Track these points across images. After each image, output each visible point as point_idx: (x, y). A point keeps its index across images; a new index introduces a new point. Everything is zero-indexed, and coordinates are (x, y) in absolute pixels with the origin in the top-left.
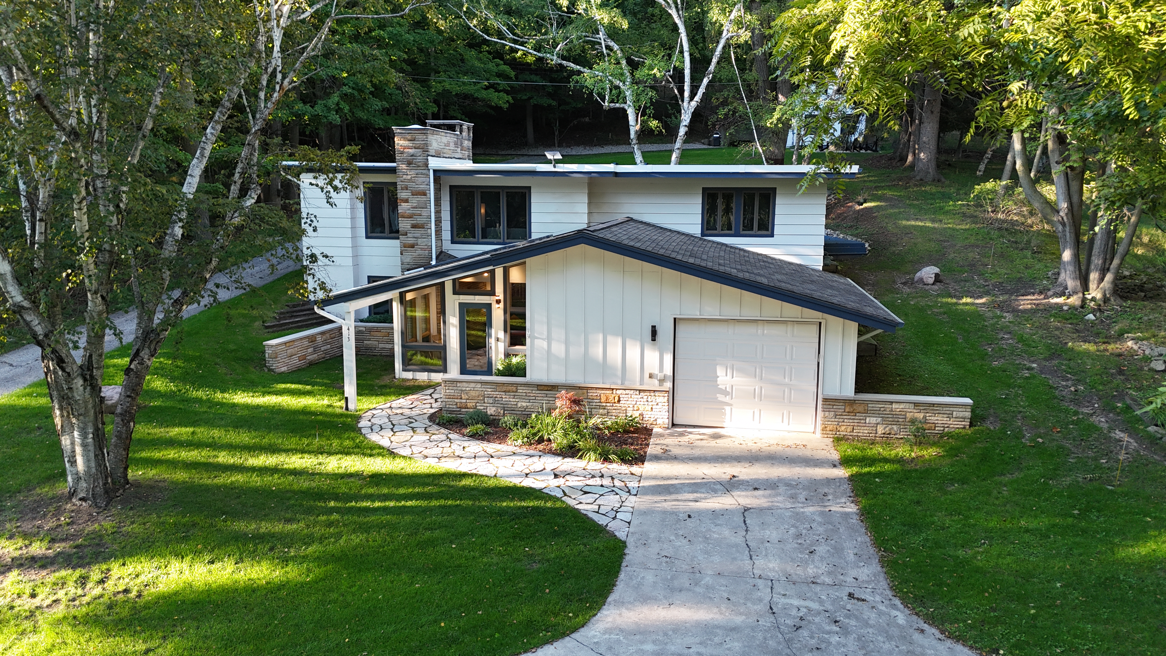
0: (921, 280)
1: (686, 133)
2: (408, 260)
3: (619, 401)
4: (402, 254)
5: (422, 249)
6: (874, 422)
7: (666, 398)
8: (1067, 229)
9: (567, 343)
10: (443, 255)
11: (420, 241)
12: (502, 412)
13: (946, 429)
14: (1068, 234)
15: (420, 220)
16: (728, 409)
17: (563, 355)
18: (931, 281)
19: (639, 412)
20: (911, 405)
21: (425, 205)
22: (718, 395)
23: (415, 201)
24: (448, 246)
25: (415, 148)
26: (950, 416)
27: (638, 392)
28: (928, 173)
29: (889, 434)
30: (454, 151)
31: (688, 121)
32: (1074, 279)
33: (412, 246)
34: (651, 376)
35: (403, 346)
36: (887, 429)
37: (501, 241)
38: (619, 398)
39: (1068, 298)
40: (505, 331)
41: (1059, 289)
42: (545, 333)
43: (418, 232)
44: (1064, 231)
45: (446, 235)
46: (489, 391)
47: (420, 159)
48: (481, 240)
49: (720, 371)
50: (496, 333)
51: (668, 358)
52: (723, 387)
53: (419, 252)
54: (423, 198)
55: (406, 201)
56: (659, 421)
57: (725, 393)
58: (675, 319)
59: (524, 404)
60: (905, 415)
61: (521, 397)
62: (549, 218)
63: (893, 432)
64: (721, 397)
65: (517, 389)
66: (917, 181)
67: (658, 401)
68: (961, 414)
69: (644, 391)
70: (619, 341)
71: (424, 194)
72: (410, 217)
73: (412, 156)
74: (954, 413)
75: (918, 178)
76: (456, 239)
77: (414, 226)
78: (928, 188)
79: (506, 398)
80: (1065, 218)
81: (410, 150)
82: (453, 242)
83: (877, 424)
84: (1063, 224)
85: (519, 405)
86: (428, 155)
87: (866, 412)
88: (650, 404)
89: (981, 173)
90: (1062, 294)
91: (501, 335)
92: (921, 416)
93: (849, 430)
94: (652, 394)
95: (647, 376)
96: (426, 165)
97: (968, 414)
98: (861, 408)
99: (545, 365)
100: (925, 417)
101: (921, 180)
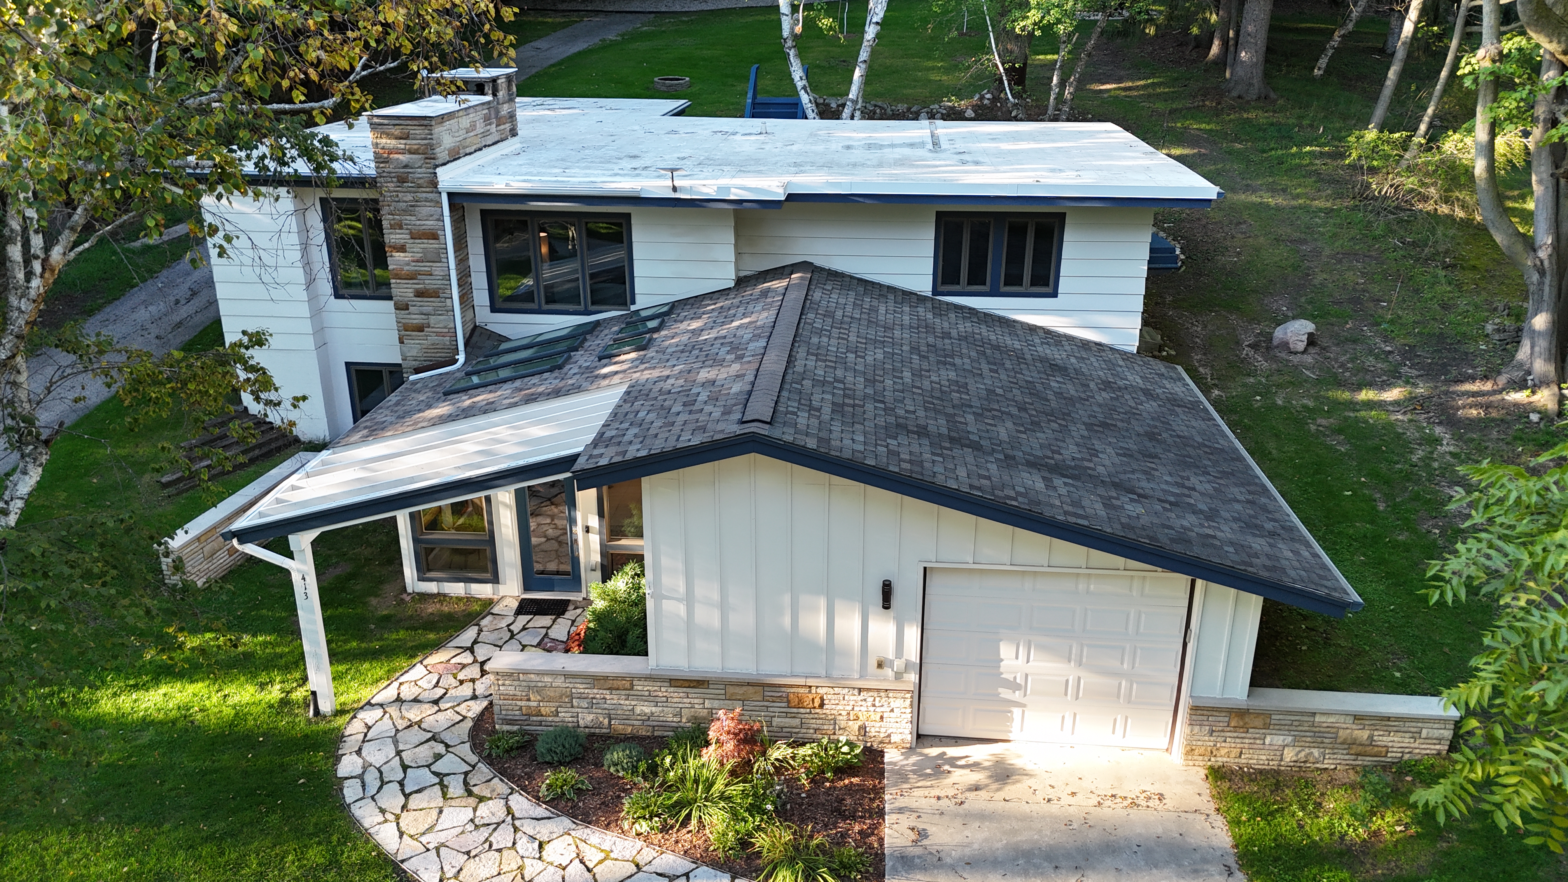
0: (1285, 345)
1: (878, 36)
2: (414, 353)
3: (822, 705)
4: (401, 342)
5: (438, 334)
6: (1280, 743)
7: (908, 702)
8: (1547, 280)
9: (724, 607)
10: (477, 333)
11: (433, 320)
12: (606, 721)
13: (1407, 757)
14: (1547, 289)
15: (429, 283)
16: (1017, 712)
17: (716, 623)
18: (1301, 346)
19: (859, 723)
20: (1348, 718)
21: (439, 257)
22: (1000, 690)
23: (418, 248)
24: (484, 316)
25: (410, 152)
26: (1416, 735)
27: (856, 692)
28: (1251, 85)
29: (1305, 762)
30: (486, 134)
31: (881, 15)
32: (1548, 360)
33: (420, 329)
34: (880, 665)
35: (416, 540)
36: (1302, 754)
37: (581, 308)
38: (822, 699)
39: (1533, 393)
40: (601, 514)
41: (1517, 374)
42: (682, 589)
43: (428, 305)
44: (1541, 283)
45: (481, 297)
46: (581, 688)
47: (421, 173)
48: (546, 307)
49: (1006, 651)
50: (585, 518)
51: (912, 634)
52: (1010, 677)
53: (434, 339)
54: (432, 245)
55: (402, 249)
56: (894, 738)
57: (1014, 686)
58: (925, 568)
59: (647, 710)
60: (1337, 733)
61: (639, 697)
62: (664, 270)
63: (1311, 760)
64: (1005, 693)
65: (632, 685)
66: (1233, 99)
67: (893, 705)
68: (1436, 733)
69: (869, 690)
70: (822, 602)
71: (434, 236)
72: (412, 276)
73: (406, 166)
74: (1424, 732)
75: (1234, 94)
76: (499, 304)
77: (419, 294)
78: (1252, 115)
79: (613, 699)
80: (1546, 263)
81: (400, 157)
82: (494, 309)
83: (1284, 747)
84: (1542, 272)
85: (638, 710)
86: (437, 166)
87: (1266, 726)
88: (878, 709)
89: (1321, 72)
90: (1521, 385)
91: (594, 521)
92: (1364, 735)
93: (1233, 755)
94: (882, 694)
95: (872, 663)
96: (434, 183)
97: (1448, 734)
98: (1258, 722)
99: (683, 642)
100: (1371, 737)
101: (1239, 97)
